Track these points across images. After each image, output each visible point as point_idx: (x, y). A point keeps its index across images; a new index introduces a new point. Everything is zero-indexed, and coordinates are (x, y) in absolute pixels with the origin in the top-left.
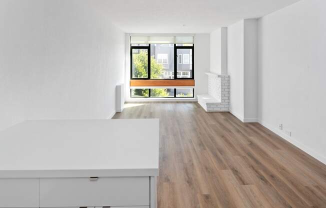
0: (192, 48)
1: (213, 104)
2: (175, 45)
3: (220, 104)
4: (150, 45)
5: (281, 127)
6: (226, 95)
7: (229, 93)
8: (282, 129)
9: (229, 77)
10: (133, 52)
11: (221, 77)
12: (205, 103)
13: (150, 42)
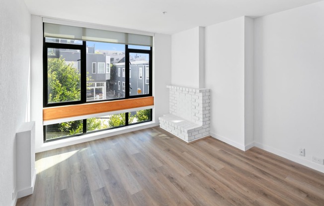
0: (150, 52)
1: (195, 130)
2: (127, 46)
3: (202, 128)
4: (84, 43)
5: (303, 153)
6: (207, 116)
7: (210, 111)
8: (305, 156)
9: (210, 91)
10: (49, 54)
11: (203, 93)
12: (186, 131)
13: (84, 38)
